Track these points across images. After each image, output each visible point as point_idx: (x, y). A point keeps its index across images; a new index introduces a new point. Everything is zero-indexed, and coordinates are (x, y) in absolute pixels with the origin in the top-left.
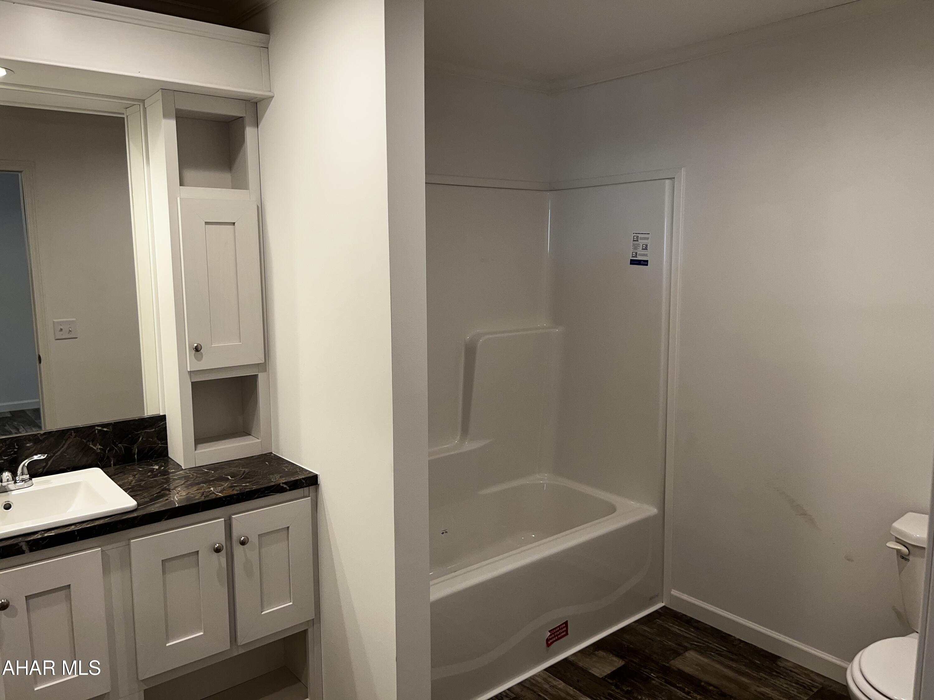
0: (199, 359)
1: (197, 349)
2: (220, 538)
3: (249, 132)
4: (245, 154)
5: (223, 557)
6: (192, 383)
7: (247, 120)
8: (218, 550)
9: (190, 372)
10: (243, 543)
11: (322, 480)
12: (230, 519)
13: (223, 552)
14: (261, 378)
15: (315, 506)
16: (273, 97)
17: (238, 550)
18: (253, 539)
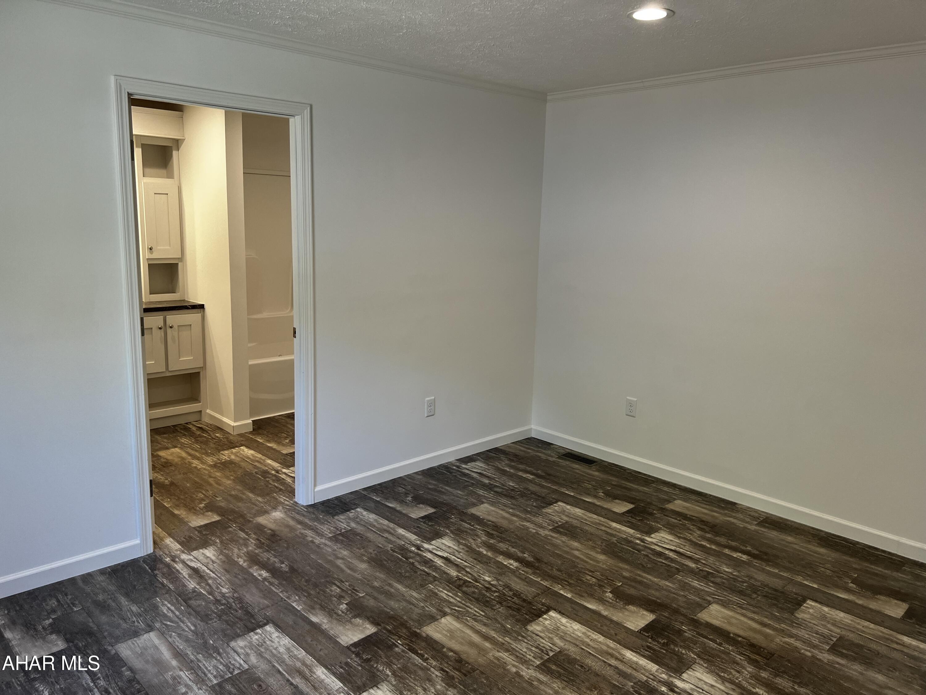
0: (152, 253)
1: (151, 249)
2: (161, 324)
3: (175, 153)
4: (173, 163)
5: (162, 332)
6: (149, 264)
7: (174, 148)
8: (160, 328)
9: (148, 259)
10: (171, 327)
11: (205, 307)
12: (166, 317)
13: (162, 330)
14: (180, 265)
15: (203, 318)
16: (185, 139)
17: (169, 330)
18: (175, 327)
